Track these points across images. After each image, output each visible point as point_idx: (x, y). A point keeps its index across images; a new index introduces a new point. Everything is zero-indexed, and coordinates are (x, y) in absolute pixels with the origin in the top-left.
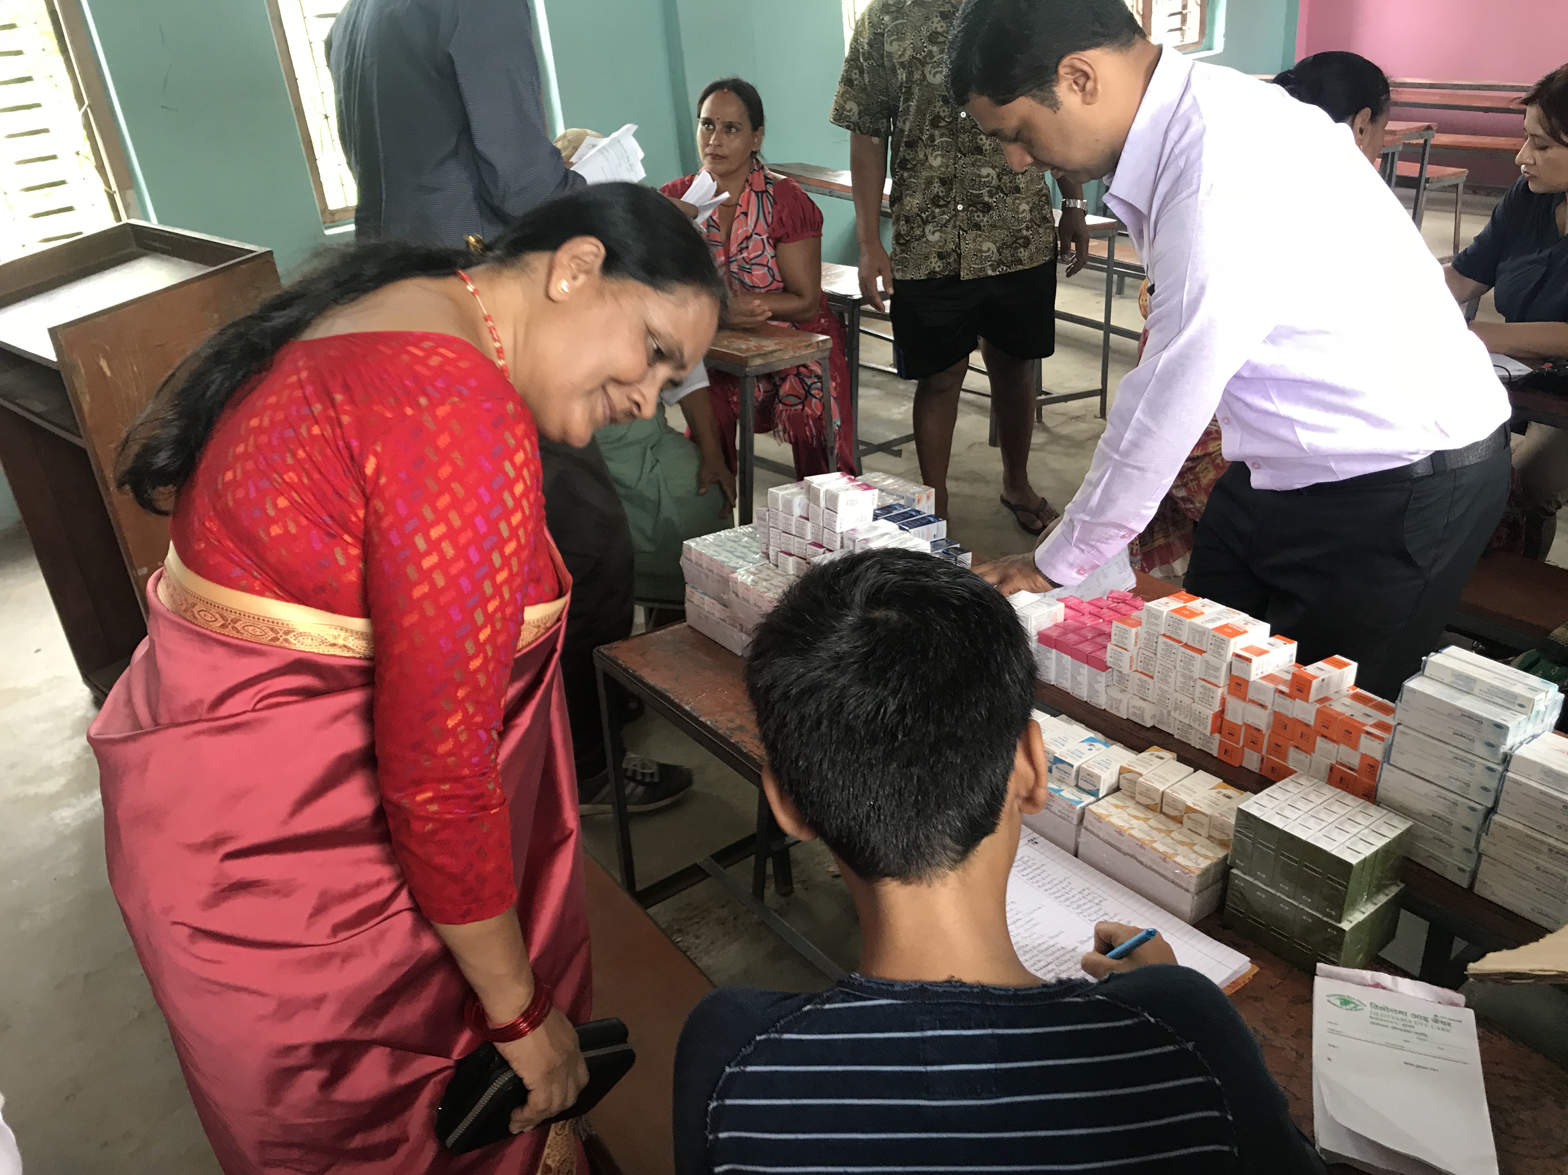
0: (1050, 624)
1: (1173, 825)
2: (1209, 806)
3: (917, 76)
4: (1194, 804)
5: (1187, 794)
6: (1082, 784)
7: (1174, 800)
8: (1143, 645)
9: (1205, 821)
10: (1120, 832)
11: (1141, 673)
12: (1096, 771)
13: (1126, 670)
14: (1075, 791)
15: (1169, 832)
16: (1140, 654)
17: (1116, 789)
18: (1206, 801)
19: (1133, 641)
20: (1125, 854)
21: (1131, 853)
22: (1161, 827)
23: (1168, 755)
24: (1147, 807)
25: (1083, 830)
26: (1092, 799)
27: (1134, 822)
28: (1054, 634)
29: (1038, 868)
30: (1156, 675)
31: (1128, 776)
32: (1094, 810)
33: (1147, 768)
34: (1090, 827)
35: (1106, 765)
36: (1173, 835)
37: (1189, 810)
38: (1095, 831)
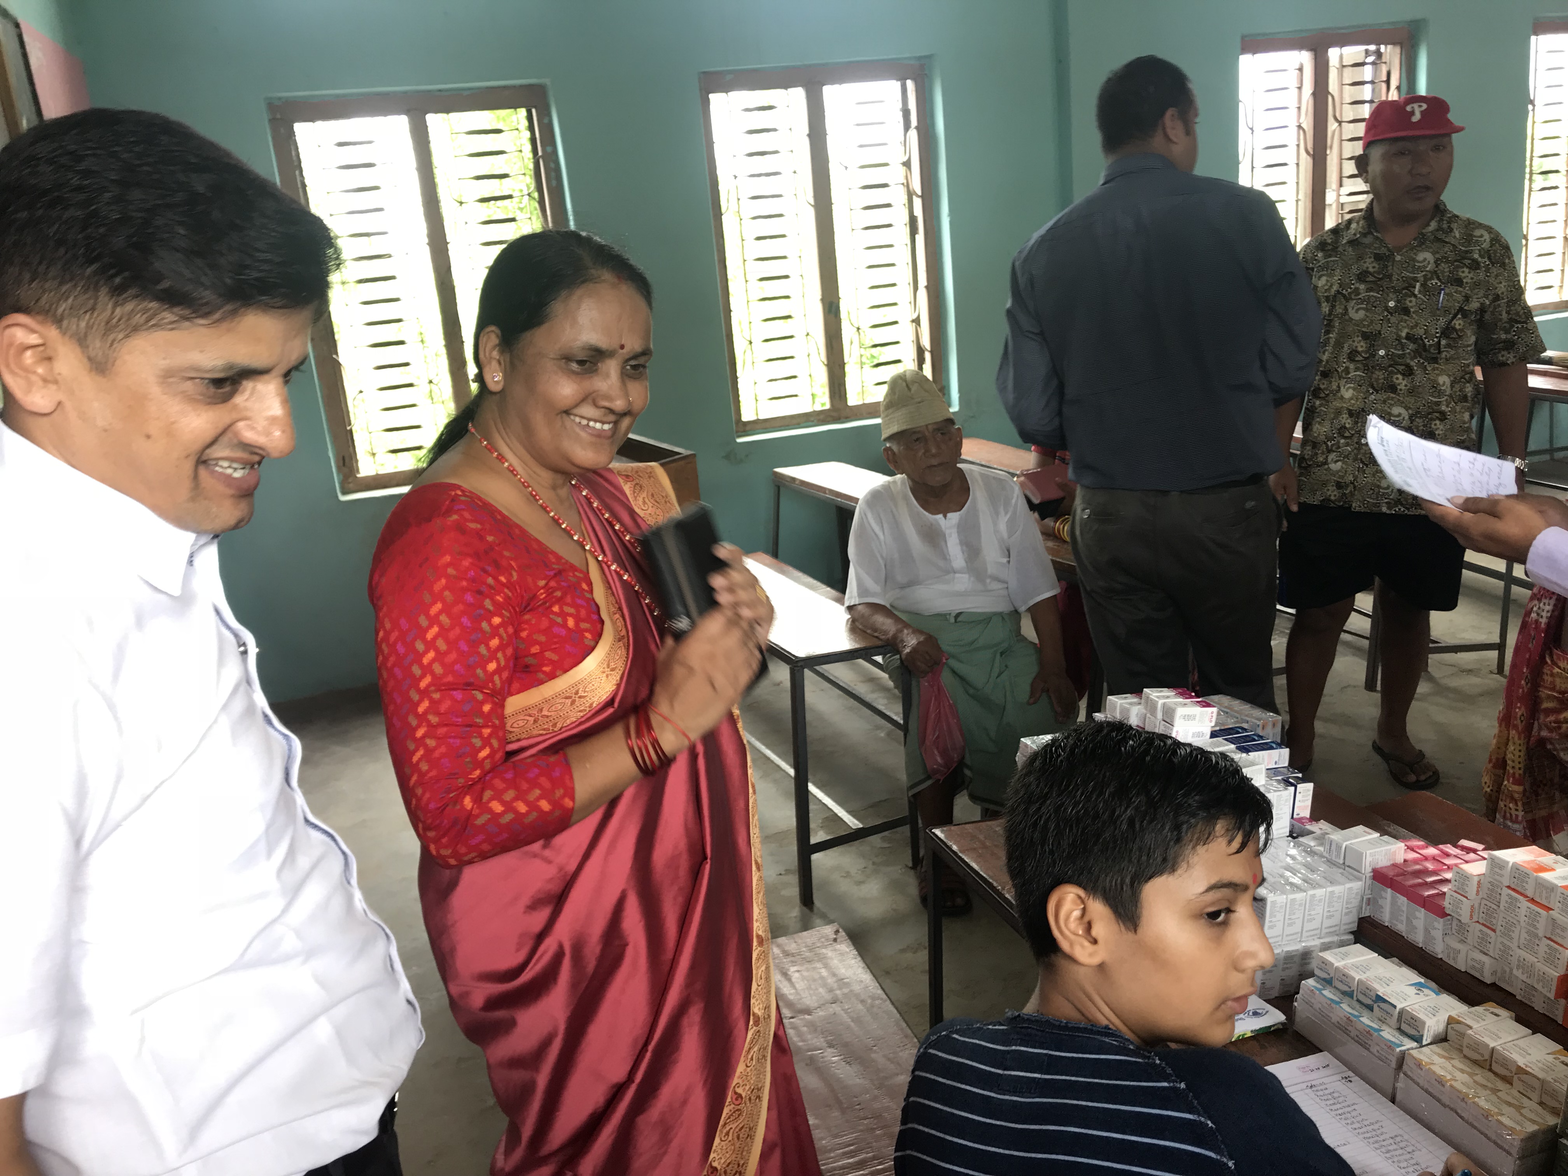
0: (1389, 864)
1: (1500, 1085)
2: (1543, 1070)
3: (1339, 310)
4: (1527, 1066)
5: (1520, 1054)
6: (1404, 1027)
7: (1505, 1059)
8: (1485, 896)
9: (1537, 1084)
10: (1441, 1082)
11: (1483, 924)
12: (1421, 1016)
13: (1465, 919)
14: (1397, 1034)
15: (1495, 1091)
16: (1483, 905)
17: (1441, 1039)
18: (1540, 1065)
19: (1475, 889)
20: (1444, 1105)
21: (1452, 1106)
22: (1489, 1085)
23: (1504, 1013)
24: (1475, 1062)
25: (1402, 1075)
26: (1415, 1044)
27: (1459, 1075)
28: (1391, 874)
29: (1349, 1106)
30: (1499, 928)
31: (1456, 1026)
32: (1415, 1055)
33: (1478, 1022)
34: (1409, 1073)
35: (1435, 1011)
36: (1499, 1094)
37: (1520, 1070)
38: (1415, 1078)
